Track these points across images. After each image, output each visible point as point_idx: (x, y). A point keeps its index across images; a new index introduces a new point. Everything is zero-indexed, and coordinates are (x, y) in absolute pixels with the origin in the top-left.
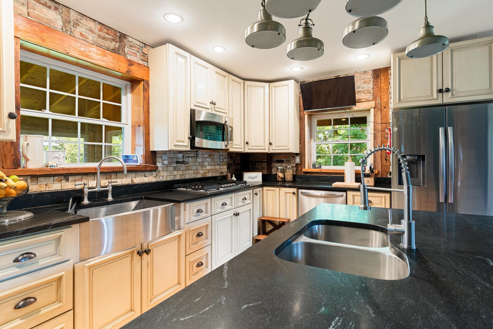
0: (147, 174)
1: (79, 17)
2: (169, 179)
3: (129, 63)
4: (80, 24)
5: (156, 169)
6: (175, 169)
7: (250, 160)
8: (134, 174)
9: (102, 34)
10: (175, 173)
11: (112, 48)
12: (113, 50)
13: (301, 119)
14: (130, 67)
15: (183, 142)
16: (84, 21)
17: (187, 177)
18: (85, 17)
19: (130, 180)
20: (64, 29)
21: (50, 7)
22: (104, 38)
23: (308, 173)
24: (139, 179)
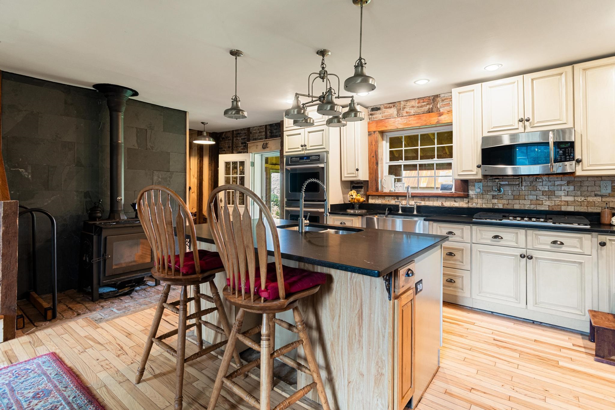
0: (457, 200)
1: (405, 103)
2: (484, 206)
4: (406, 107)
5: (467, 196)
6: (494, 197)
8: (444, 199)
9: (420, 105)
11: (426, 110)
12: (427, 111)
14: (440, 118)
15: (471, 171)
16: (408, 104)
18: (409, 101)
19: (441, 203)
20: (398, 115)
21: (391, 107)
22: (421, 107)
24: (448, 204)
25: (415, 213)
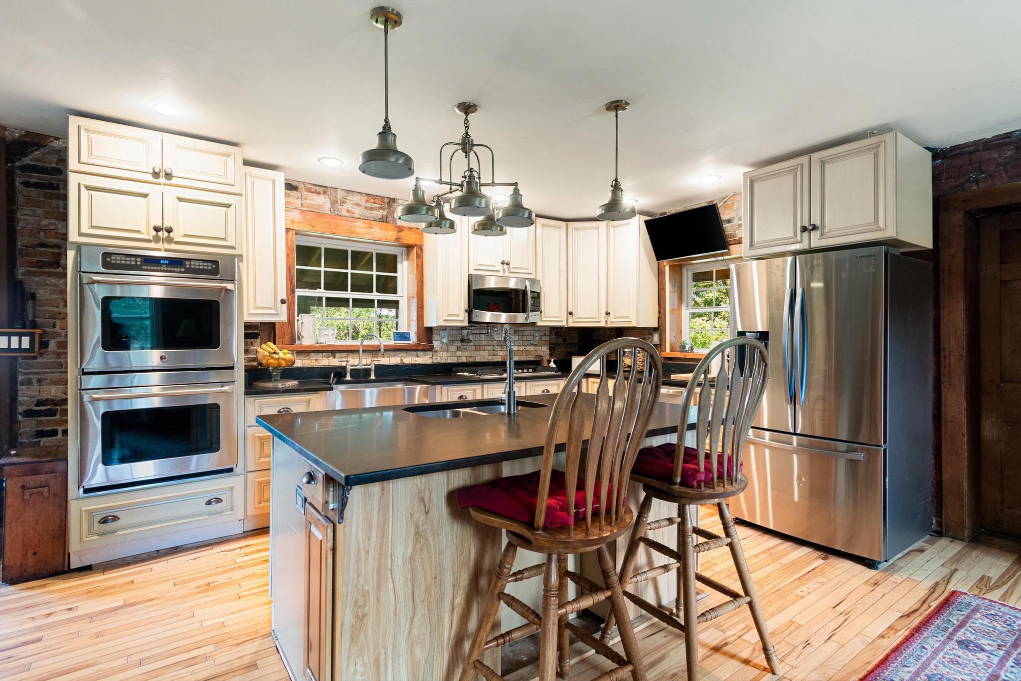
0: (420, 353)
1: (346, 194)
2: (449, 361)
3: (398, 230)
4: (347, 201)
5: (431, 348)
6: (458, 349)
7: (594, 338)
8: (404, 354)
9: (369, 205)
10: (459, 353)
11: (379, 217)
12: (380, 219)
13: (660, 274)
14: (399, 234)
15: (457, 316)
16: (350, 197)
17: (478, 359)
18: (351, 193)
19: (399, 359)
20: (332, 210)
21: (319, 193)
22: (371, 209)
23: (671, 359)
24: (410, 360)
25: (373, 377)
